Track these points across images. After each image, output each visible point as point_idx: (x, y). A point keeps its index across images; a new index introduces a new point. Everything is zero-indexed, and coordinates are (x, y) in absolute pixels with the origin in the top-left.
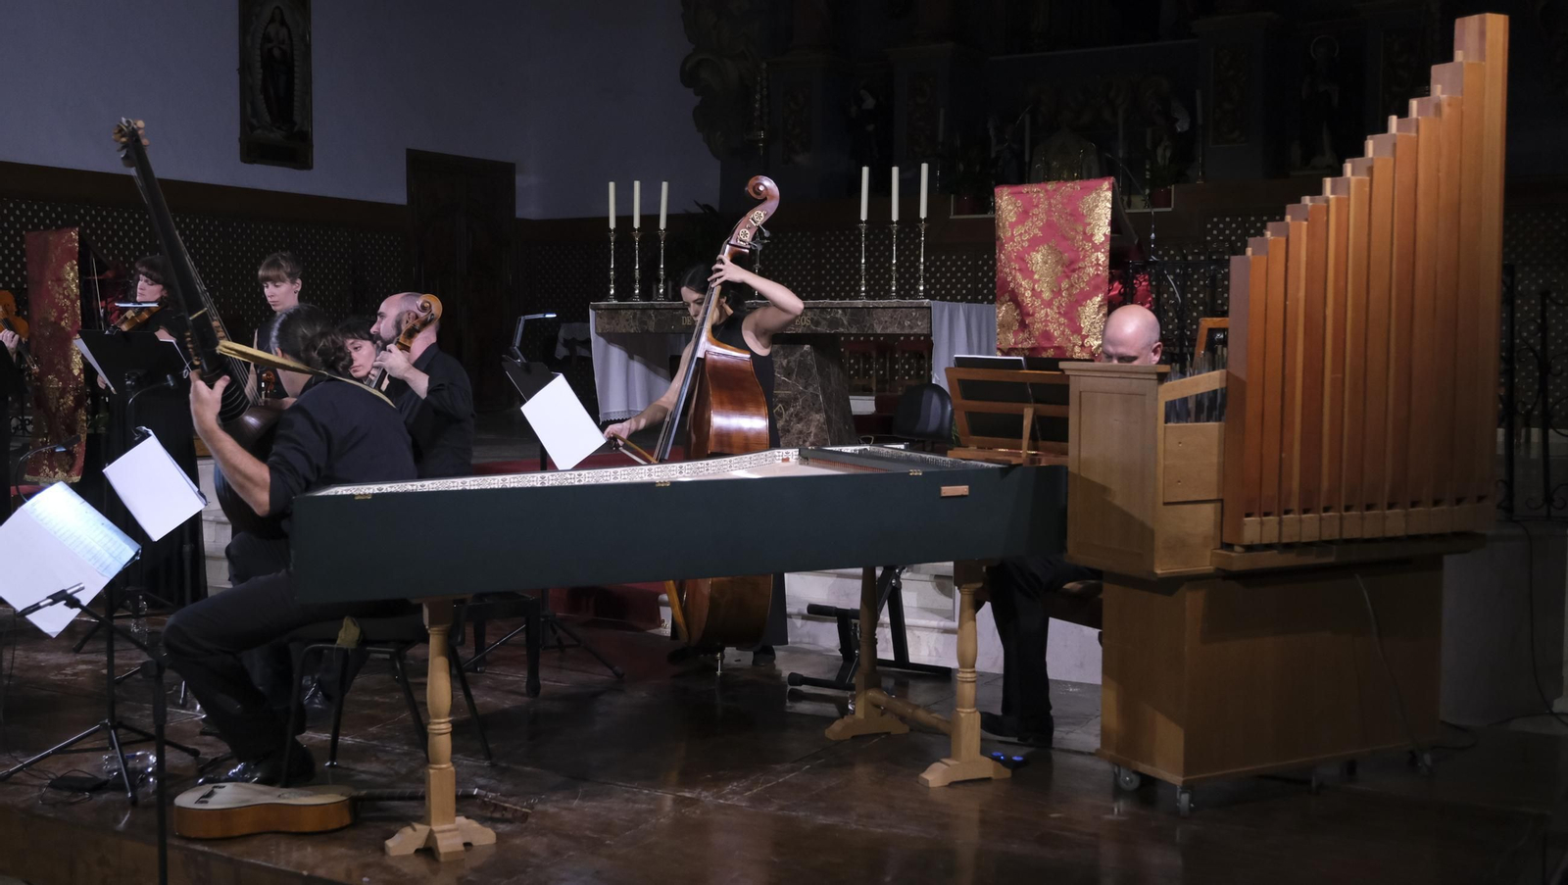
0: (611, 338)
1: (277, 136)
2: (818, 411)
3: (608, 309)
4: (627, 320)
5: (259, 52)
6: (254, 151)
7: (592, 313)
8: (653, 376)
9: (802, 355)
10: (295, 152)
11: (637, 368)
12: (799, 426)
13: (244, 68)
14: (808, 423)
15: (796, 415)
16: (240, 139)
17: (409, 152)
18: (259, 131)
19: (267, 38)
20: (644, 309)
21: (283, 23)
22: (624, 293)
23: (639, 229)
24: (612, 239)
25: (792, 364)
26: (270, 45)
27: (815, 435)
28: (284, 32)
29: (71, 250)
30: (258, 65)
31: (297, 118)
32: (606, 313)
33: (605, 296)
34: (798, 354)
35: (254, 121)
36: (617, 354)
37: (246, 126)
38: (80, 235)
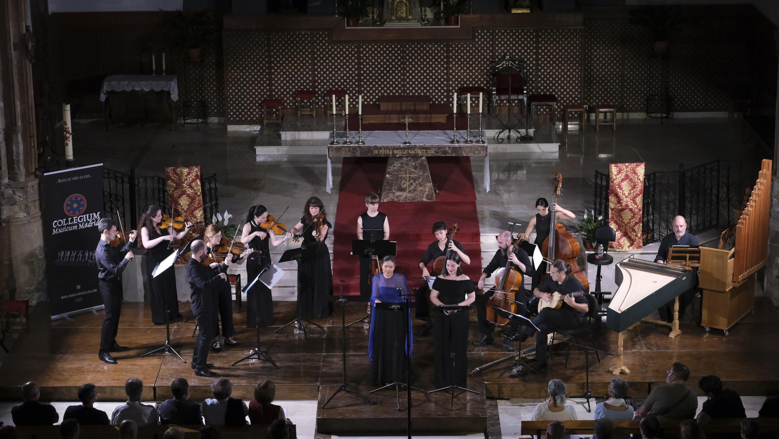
2: (430, 182)
4: (346, 152)
9: (421, 161)
12: (421, 188)
14: (425, 187)
15: (419, 184)
20: (355, 148)
23: (348, 114)
25: (417, 165)
27: (428, 191)
29: (198, 175)
32: (335, 149)
34: (420, 161)
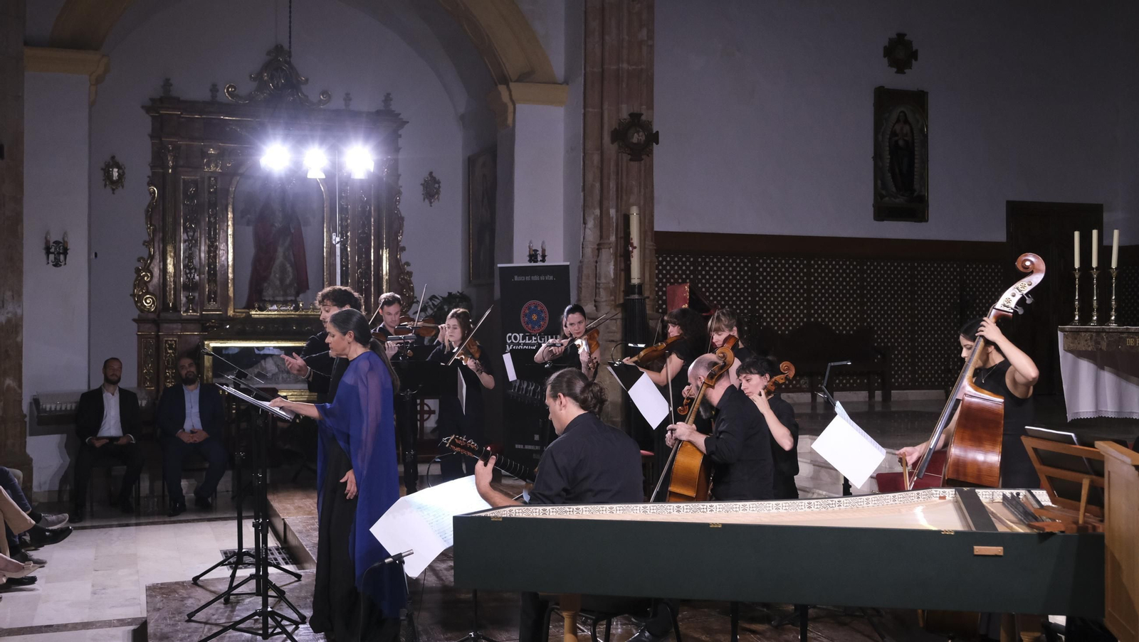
0: (1080, 354)
1: (900, 200)
3: (1071, 331)
4: (1086, 341)
5: (887, 144)
6: (883, 212)
7: (1060, 335)
8: (1124, 383)
10: (916, 210)
11: (1108, 377)
13: (877, 156)
16: (874, 206)
17: (1008, 203)
18: (887, 199)
19: (894, 134)
20: (1098, 332)
21: (906, 122)
22: (1086, 319)
23: (1096, 268)
24: (1077, 276)
26: (896, 138)
28: (907, 128)
29: (685, 297)
30: (888, 153)
31: (917, 186)
32: (1070, 334)
33: (1070, 320)
35: (884, 192)
36: (1086, 367)
37: (878, 196)
38: (690, 287)
